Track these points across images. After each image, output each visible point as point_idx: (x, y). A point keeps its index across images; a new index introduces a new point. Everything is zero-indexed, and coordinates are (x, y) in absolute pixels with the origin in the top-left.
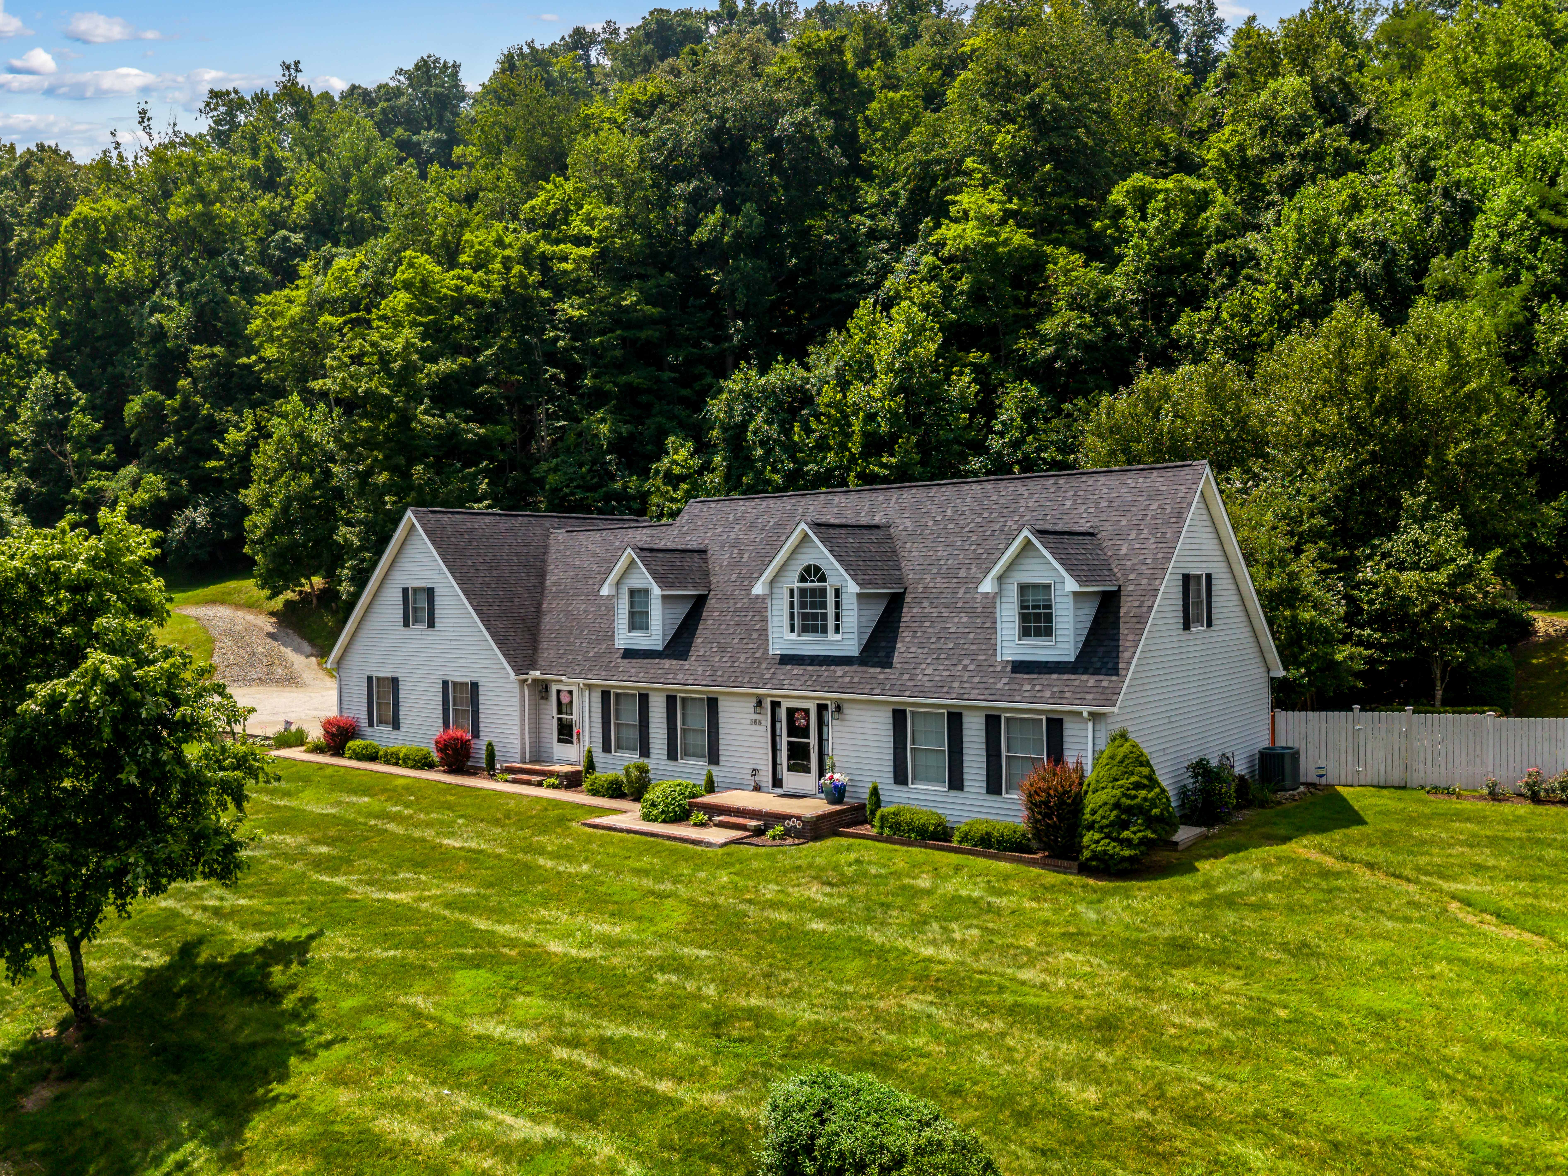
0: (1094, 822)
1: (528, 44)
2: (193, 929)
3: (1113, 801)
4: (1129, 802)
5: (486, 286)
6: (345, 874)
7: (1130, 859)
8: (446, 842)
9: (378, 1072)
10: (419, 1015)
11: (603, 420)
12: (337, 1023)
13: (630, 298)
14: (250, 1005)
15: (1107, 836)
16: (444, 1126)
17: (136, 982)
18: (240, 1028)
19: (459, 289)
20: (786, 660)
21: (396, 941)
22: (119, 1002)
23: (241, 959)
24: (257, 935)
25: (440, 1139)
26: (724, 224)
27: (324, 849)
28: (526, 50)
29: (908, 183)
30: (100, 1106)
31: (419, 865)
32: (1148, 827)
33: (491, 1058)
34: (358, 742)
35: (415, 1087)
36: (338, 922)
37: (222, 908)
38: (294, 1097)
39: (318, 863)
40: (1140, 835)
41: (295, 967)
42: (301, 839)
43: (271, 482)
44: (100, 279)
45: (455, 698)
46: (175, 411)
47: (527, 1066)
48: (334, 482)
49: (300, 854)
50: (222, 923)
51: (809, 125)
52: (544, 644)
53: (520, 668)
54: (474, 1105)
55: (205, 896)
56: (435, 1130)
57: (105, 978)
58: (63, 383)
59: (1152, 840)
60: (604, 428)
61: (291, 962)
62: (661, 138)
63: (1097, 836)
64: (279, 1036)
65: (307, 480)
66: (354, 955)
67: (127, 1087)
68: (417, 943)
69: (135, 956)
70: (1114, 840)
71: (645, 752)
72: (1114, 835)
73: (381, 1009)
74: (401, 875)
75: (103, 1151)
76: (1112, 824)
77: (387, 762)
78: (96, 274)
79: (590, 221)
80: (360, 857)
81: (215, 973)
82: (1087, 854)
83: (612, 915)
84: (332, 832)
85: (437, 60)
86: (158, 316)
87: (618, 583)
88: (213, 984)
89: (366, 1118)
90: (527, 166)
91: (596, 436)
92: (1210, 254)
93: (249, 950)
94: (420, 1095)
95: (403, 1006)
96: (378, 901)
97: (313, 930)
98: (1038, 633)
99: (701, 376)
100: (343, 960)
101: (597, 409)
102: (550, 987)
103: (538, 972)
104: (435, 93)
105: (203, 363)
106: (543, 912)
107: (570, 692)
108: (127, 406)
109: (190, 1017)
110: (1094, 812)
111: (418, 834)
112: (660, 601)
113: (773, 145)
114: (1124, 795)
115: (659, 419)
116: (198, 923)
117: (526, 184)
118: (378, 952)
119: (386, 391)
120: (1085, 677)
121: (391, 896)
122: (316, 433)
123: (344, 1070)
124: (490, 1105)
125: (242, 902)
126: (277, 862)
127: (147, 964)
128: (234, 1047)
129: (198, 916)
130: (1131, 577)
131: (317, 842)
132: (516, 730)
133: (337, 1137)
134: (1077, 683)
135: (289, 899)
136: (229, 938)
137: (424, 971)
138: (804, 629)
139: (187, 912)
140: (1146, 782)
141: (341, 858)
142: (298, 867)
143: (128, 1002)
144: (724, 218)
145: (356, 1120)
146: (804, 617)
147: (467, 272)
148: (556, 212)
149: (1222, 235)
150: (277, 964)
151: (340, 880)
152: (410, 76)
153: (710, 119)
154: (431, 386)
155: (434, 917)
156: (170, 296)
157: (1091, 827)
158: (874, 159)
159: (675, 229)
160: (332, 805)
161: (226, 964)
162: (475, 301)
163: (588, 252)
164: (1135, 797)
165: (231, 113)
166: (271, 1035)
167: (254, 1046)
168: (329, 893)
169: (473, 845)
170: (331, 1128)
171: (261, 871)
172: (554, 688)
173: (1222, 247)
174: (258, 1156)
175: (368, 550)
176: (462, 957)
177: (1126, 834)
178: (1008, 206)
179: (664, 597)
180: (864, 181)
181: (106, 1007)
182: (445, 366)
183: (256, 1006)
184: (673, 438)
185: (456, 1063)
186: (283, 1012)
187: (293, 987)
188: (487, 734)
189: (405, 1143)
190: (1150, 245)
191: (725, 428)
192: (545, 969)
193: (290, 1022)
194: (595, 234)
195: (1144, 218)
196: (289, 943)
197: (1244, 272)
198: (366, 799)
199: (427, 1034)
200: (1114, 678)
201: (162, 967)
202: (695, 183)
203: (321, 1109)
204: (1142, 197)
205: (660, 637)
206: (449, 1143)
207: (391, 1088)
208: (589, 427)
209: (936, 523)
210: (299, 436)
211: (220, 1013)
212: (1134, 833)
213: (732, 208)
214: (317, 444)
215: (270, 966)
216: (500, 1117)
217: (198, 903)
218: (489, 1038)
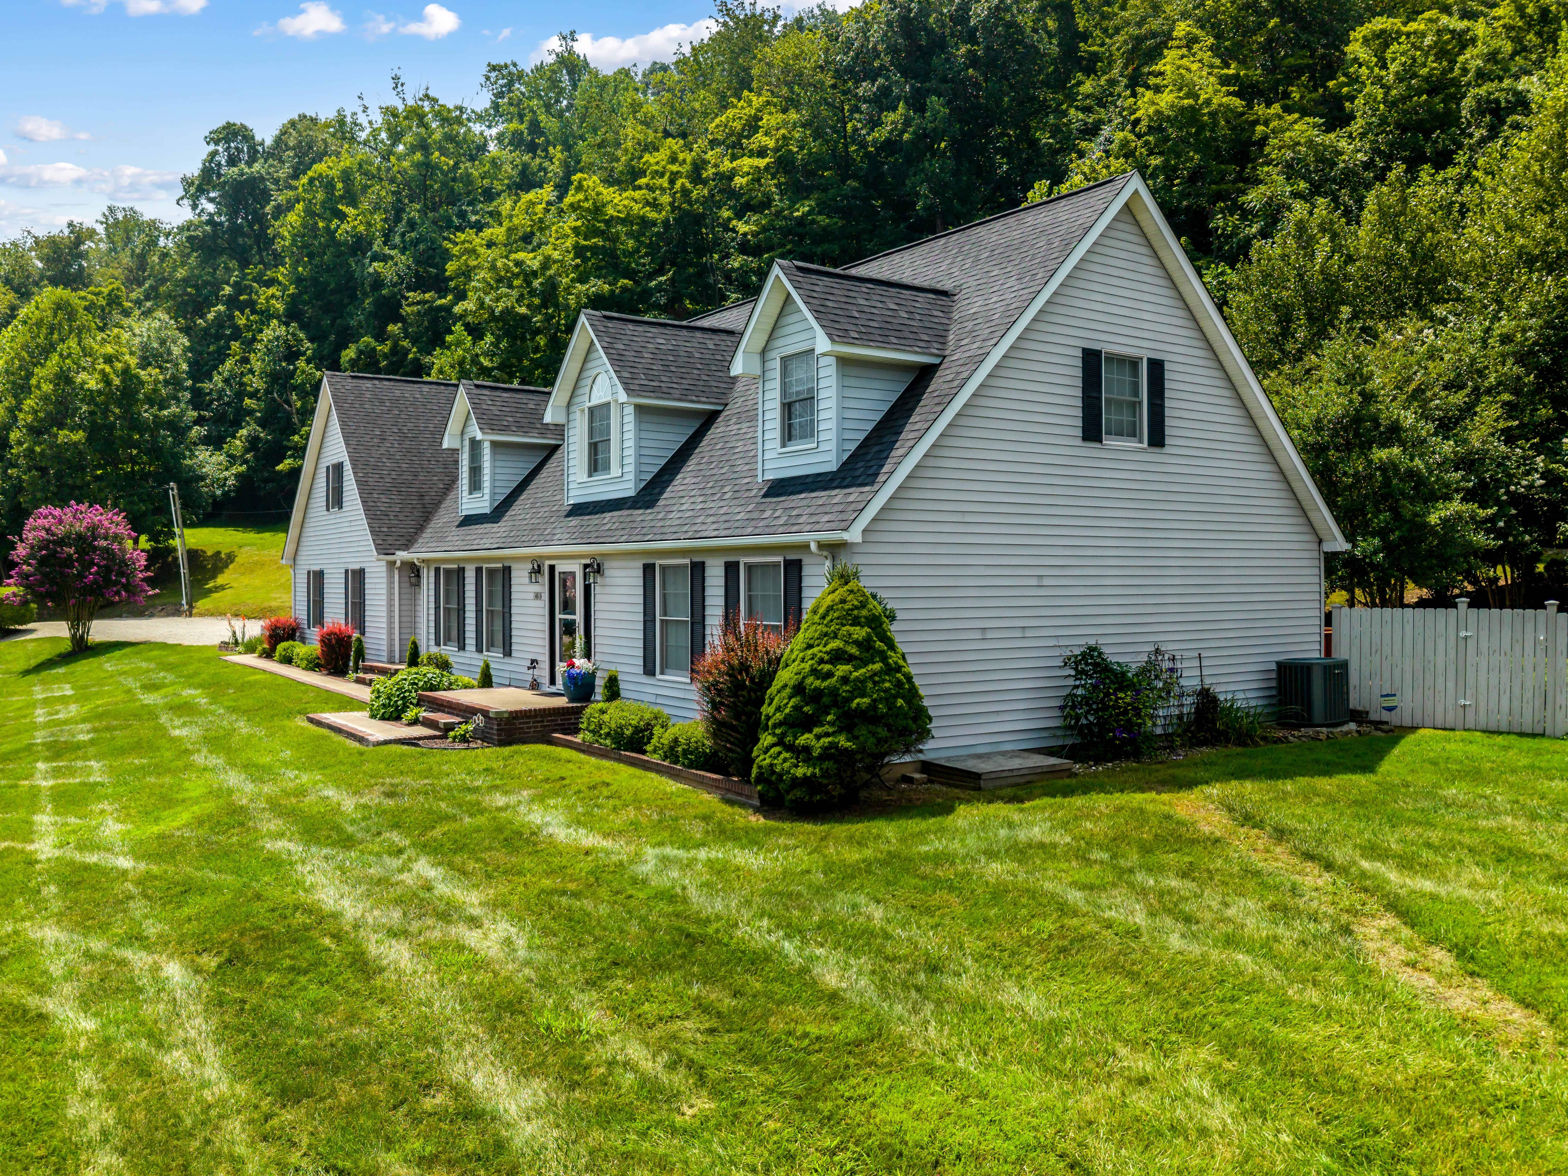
1: (819, 6)
3: (797, 680)
5: (653, 204)
7: (806, 781)
13: (802, 209)
15: (779, 741)
19: (627, 210)
26: (907, 122)
28: (817, 12)
32: (840, 729)
34: (285, 643)
40: (826, 741)
44: (331, 233)
45: (352, 589)
46: (385, 356)
58: (294, 335)
70: (786, 748)
76: (789, 722)
78: (327, 228)
79: (769, 132)
86: (375, 264)
92: (1467, 103)
98: (803, 433)
105: (415, 308)
108: (343, 353)
112: (489, 450)
114: (814, 672)
120: (835, 492)
134: (822, 501)
140: (853, 650)
144: (906, 115)
147: (639, 193)
148: (742, 129)
149: (1482, 76)
156: (394, 247)
158: (1095, 48)
162: (645, 222)
163: (764, 162)
164: (830, 675)
165: (510, 84)
173: (1482, 91)
178: (1226, 71)
182: (597, 286)
190: (1386, 94)
194: (771, 144)
195: (1384, 67)
197: (1509, 120)
200: (868, 490)
202: (880, 81)
204: (1384, 39)
205: (489, 497)
212: (819, 737)
213: (917, 104)
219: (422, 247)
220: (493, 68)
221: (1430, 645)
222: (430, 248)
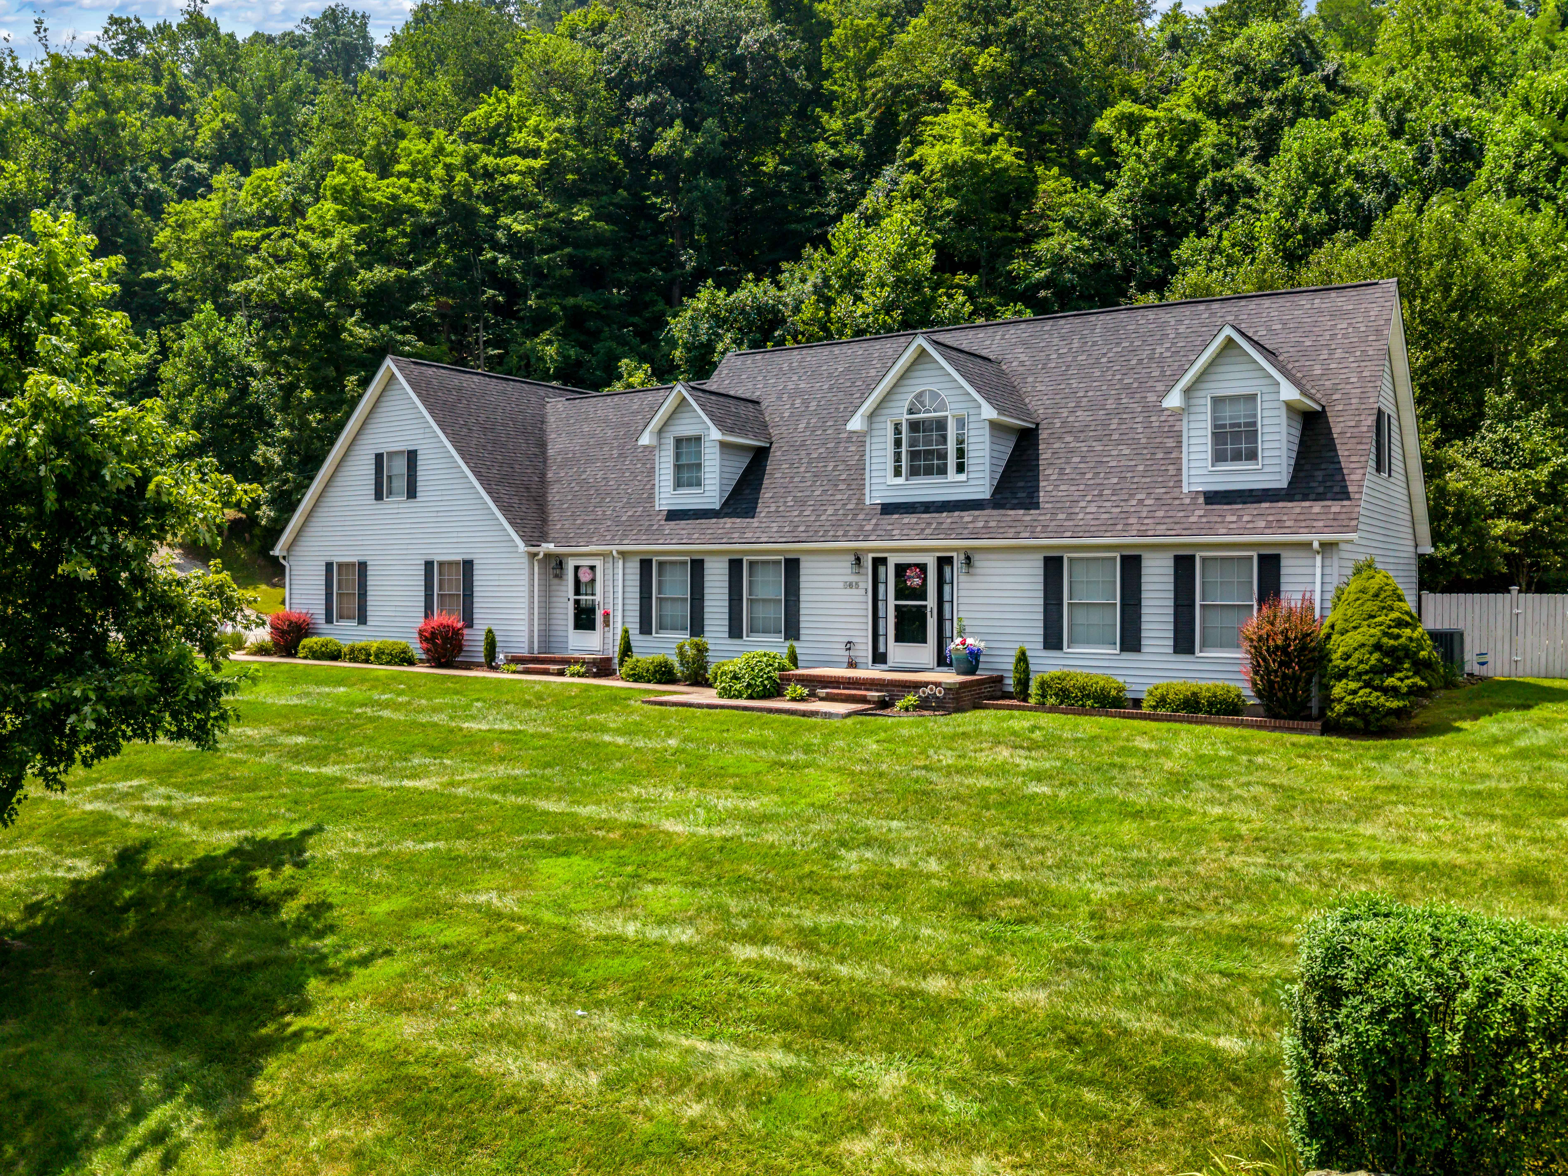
0: (1348, 668)
2: (132, 832)
3: (1372, 641)
4: (1392, 642)
5: (426, 195)
6: (336, 763)
7: (1399, 711)
8: (466, 725)
9: (456, 992)
10: (499, 916)
11: (549, 342)
12: (372, 931)
13: (581, 214)
14: (231, 917)
15: (1367, 684)
16: (595, 1061)
17: (60, 897)
18: (220, 946)
19: (394, 197)
20: (888, 509)
21: (433, 831)
22: (39, 920)
23: (207, 864)
24: (227, 835)
25: (594, 1079)
26: (684, 139)
27: (300, 739)
29: (873, 111)
30: (21, 1056)
31: (436, 751)
32: (1416, 673)
33: (635, 964)
34: (315, 639)
35: (523, 1008)
36: (342, 815)
37: (170, 808)
38: (327, 1032)
39: (296, 754)
40: (1408, 682)
41: (288, 870)
42: (266, 730)
43: (181, 396)
45: (441, 582)
47: (700, 972)
48: (252, 399)
49: (270, 744)
50: (174, 824)
51: (774, 44)
52: (554, 516)
53: (530, 541)
54: (635, 1028)
55: (145, 795)
56: (580, 1066)
57: (16, 894)
59: (1421, 688)
60: (550, 350)
61: (282, 863)
62: (615, 51)
63: (1353, 685)
64: (284, 953)
65: (222, 394)
66: (376, 850)
67: (59, 1028)
68: (464, 831)
69: (55, 867)
70: (1376, 689)
71: (697, 627)
72: (1377, 682)
73: (435, 911)
74: (416, 761)
75: (29, 1118)
76: (1373, 670)
77: (354, 660)
79: (538, 133)
80: (351, 746)
81: (174, 882)
82: (1339, 708)
83: (736, 788)
84: (308, 721)
85: (345, 10)
87: (660, 432)
88: (172, 895)
89: (455, 1055)
90: (465, 82)
91: (541, 359)
92: (1204, 183)
93: (219, 852)
94: (534, 1020)
95: (467, 907)
96: (391, 789)
97: (307, 825)
98: (1237, 457)
99: (654, 303)
100: (359, 858)
101: (543, 331)
102: (687, 872)
103: (662, 855)
104: (343, 43)
106: (636, 790)
107: (593, 568)
109: (144, 935)
110: (1347, 657)
111: (423, 719)
112: (717, 449)
113: (735, 63)
114: (1385, 634)
115: (609, 343)
116: (139, 826)
117: (463, 100)
118: (409, 845)
119: (316, 294)
120: (1307, 504)
121: (407, 783)
122: (232, 346)
123: (401, 990)
124: (660, 1027)
125: (197, 800)
126: (239, 756)
127: (73, 875)
128: (217, 970)
129: (138, 818)
130: (1335, 397)
131: (289, 732)
132: (523, 614)
133: (414, 1085)
134: (1298, 510)
135: (265, 793)
136: (188, 840)
137: (487, 862)
138: (914, 472)
139: (123, 814)
141: (325, 747)
142: (269, 759)
143: (52, 920)
144: (684, 133)
145: (440, 1058)
146: (914, 455)
147: (405, 180)
148: (499, 125)
149: (1215, 165)
150: (263, 866)
151: (329, 770)
152: (316, 25)
153: (672, 29)
154: (367, 294)
155: (480, 803)
157: (1342, 675)
158: (835, 88)
159: (628, 146)
160: (299, 696)
161: (188, 870)
162: (412, 211)
163: (537, 163)
164: (1398, 636)
165: (131, 41)
166: (272, 953)
167: (248, 967)
168: (319, 784)
169: (506, 726)
170: (404, 1071)
171: (219, 766)
172: (571, 564)
173: (1218, 175)
174: (289, 1116)
175: (290, 470)
176: (538, 845)
177: (1390, 681)
178: (989, 130)
179: (723, 445)
180: (825, 110)
181: (20, 928)
182: (380, 273)
183: (239, 919)
184: (626, 361)
185: (581, 974)
186: (283, 924)
187: (291, 894)
188: (483, 621)
189: (536, 1087)
191: (688, 348)
192: (670, 851)
193: (296, 936)
194: (544, 145)
196: (276, 842)
198: (342, 689)
199: (520, 938)
200: (1345, 503)
201: (96, 877)
202: (652, 97)
203: (379, 1045)
205: (717, 494)
206: (610, 1084)
207: (486, 1012)
208: (533, 350)
209: (1060, 356)
210: (212, 347)
211: (191, 927)
212: (1401, 680)
213: (692, 125)
214: (232, 358)
215: (253, 869)
216: (686, 1043)
217: (136, 803)
218: (622, 939)
219: (103, 213)
220: (114, 21)
221: (1492, 620)
222: (113, 215)
